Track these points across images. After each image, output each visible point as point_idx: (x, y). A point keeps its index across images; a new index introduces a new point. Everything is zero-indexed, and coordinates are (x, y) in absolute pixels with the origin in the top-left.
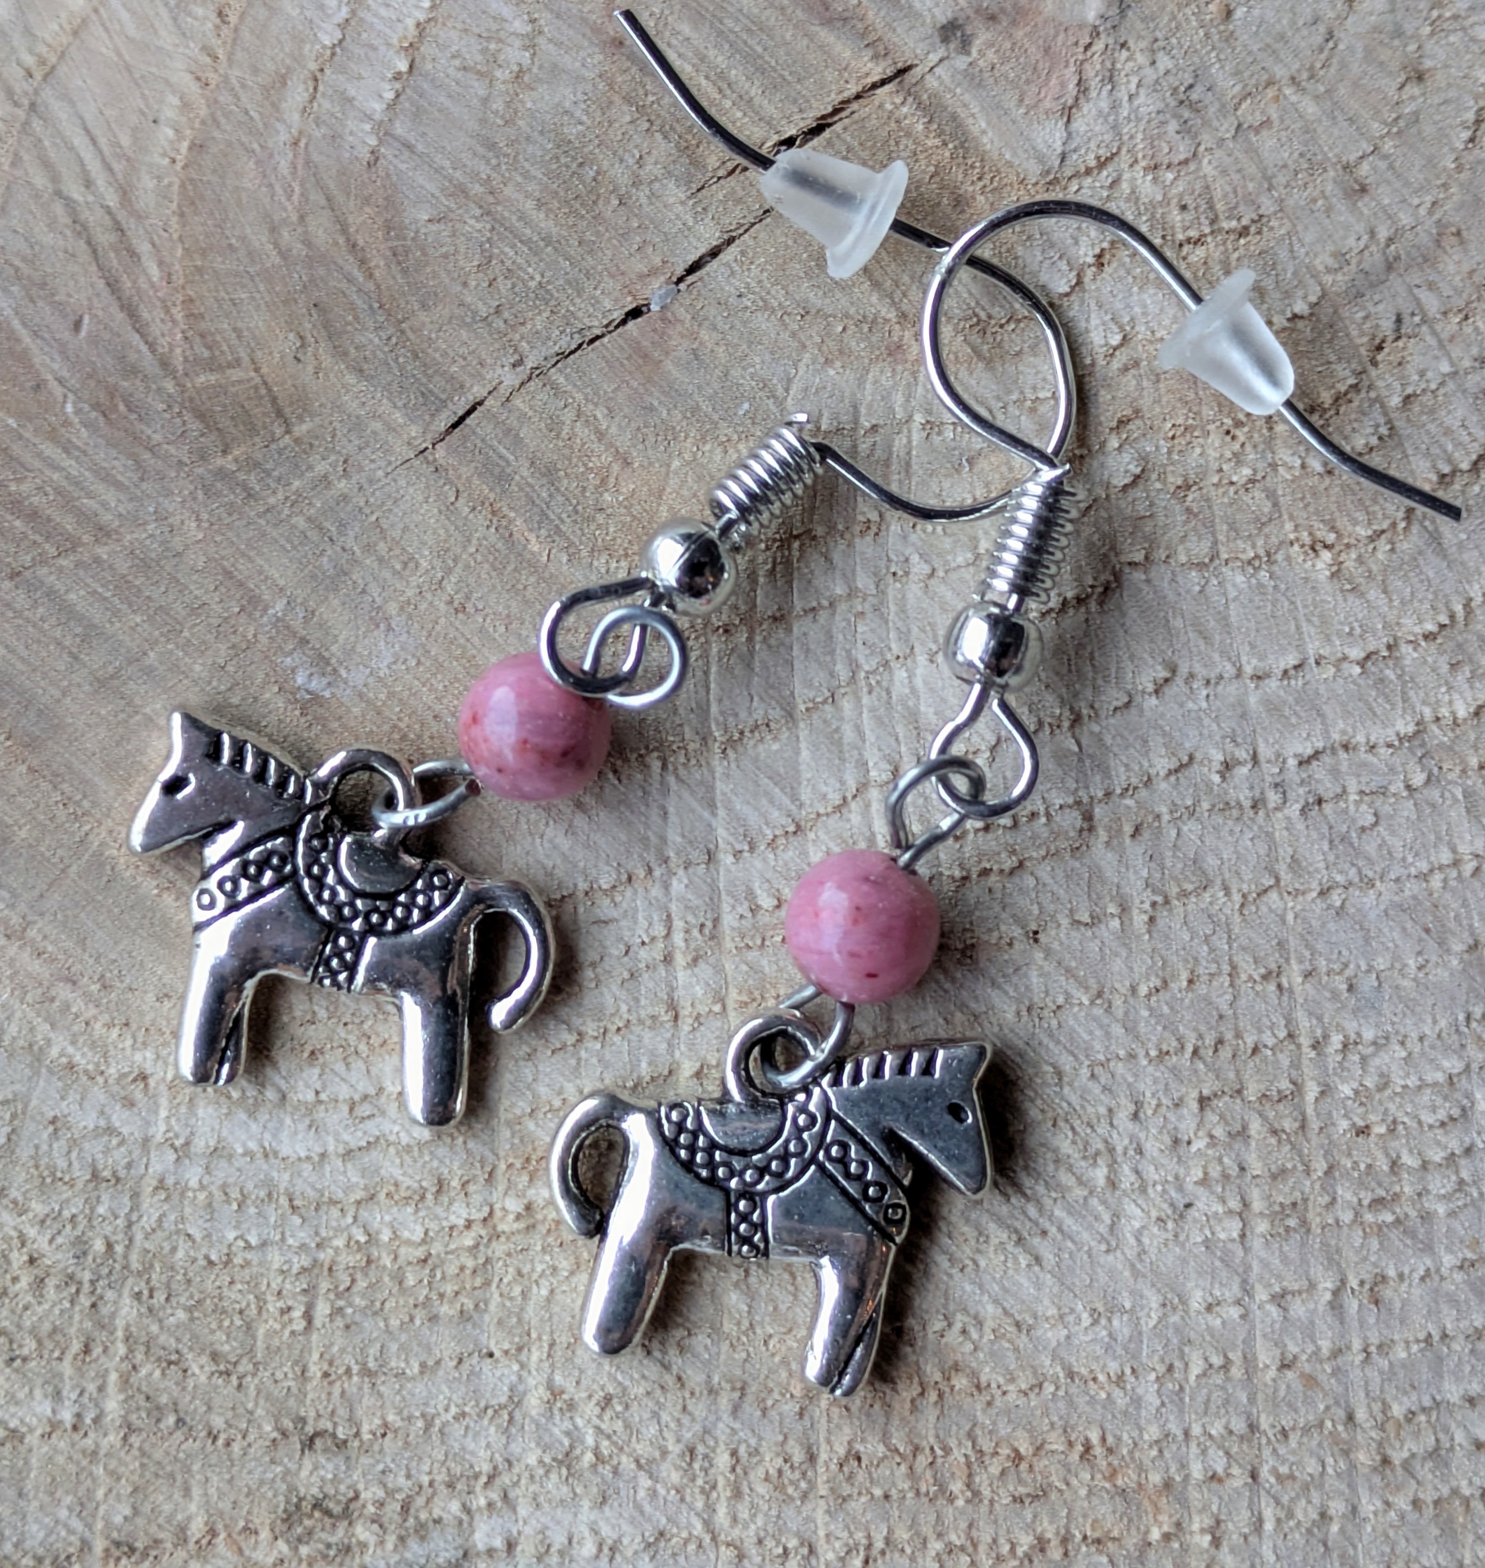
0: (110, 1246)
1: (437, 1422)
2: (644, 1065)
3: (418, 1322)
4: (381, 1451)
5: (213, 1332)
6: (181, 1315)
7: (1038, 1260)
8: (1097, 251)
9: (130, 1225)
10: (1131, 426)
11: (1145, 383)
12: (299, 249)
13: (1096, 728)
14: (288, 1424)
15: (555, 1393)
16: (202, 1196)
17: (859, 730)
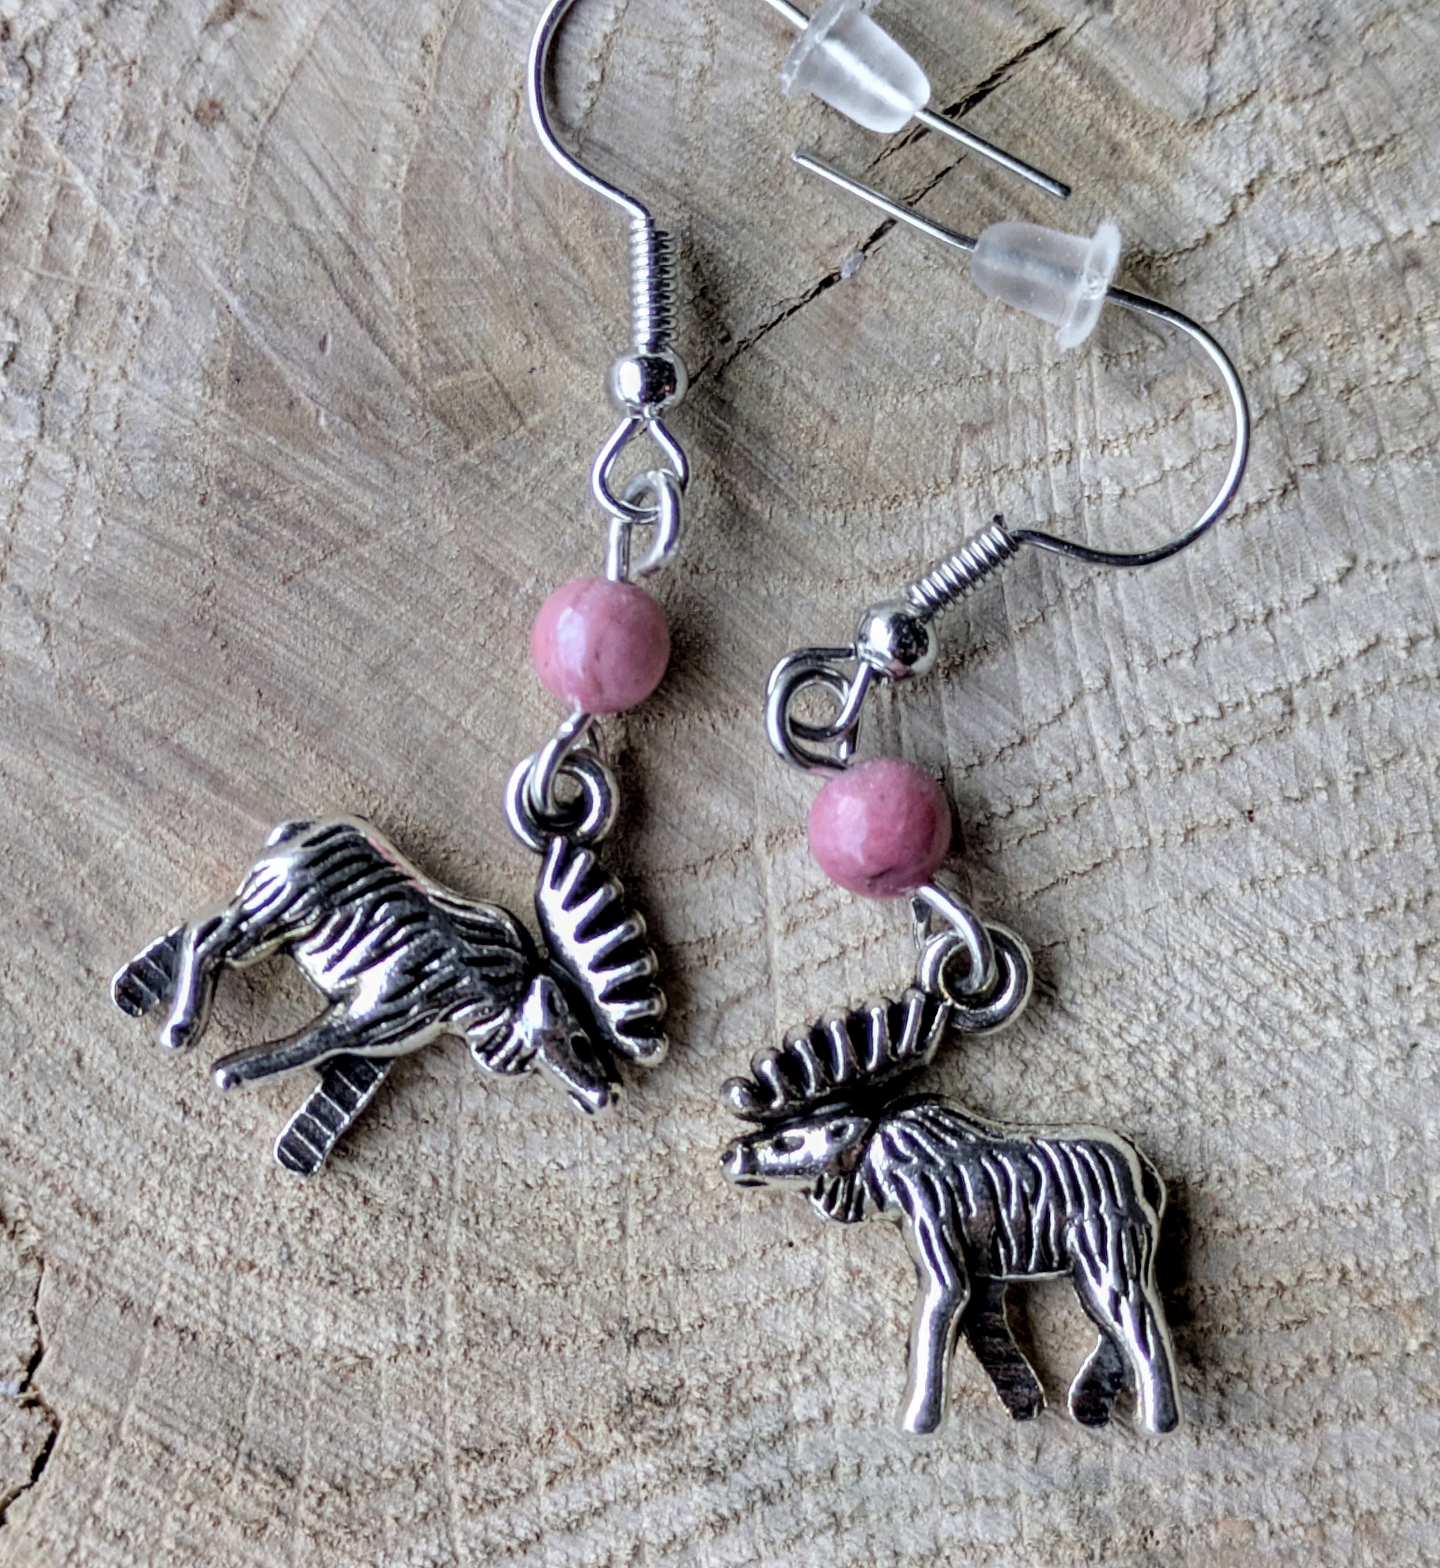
0: (435, 1180)
1: (749, 1309)
2: (903, 969)
3: (721, 1222)
4: (700, 1341)
5: (536, 1248)
6: (507, 1236)
7: (1282, 1109)
8: (1247, 181)
9: (451, 1159)
10: (1292, 340)
11: (1302, 299)
12: (517, 255)
13: (1288, 620)
14: (613, 1325)
15: (854, 1272)
16: (514, 1127)
17: (1069, 643)
